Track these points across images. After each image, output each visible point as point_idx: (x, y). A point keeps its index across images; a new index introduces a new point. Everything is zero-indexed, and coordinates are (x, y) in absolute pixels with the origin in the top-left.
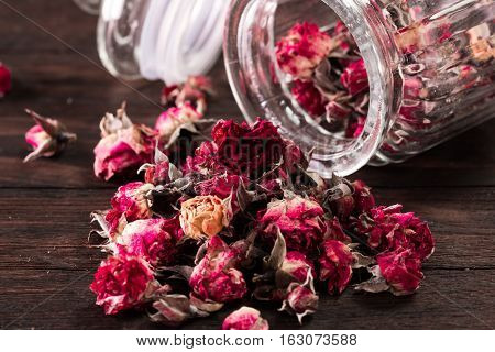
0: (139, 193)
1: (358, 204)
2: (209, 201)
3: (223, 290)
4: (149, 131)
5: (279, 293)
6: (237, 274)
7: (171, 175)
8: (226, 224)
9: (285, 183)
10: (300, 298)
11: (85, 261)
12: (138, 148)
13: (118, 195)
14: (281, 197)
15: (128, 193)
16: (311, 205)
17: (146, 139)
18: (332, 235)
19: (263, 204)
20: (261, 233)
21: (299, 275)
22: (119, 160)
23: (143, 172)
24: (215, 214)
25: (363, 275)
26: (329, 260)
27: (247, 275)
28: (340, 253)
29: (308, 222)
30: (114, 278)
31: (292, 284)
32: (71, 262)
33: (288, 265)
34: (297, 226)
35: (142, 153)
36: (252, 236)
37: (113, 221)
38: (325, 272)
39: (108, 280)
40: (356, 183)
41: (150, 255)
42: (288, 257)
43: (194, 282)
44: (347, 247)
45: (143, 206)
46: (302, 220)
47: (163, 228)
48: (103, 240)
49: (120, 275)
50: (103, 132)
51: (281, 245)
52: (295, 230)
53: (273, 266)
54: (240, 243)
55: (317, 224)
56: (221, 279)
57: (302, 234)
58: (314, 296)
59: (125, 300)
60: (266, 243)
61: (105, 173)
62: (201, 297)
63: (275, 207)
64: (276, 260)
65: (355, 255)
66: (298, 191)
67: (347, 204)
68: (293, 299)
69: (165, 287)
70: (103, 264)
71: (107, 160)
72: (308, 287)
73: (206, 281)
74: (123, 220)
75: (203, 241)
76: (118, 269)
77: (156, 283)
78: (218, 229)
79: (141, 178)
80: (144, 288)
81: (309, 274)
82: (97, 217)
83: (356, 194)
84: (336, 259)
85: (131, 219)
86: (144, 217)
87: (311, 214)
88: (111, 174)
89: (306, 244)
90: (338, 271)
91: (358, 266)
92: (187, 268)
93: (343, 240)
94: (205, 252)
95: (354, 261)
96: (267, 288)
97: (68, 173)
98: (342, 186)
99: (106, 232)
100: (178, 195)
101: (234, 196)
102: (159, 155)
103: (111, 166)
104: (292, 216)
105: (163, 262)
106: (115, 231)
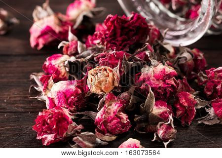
0: (61, 62)
1: (197, 65)
2: (105, 70)
3: (116, 128)
5: (151, 127)
6: (124, 116)
7: (79, 50)
8: (117, 84)
9: (152, 55)
10: (165, 132)
11: (27, 106)
12: (57, 29)
13: (47, 63)
14: (150, 65)
15: (54, 62)
16: (170, 70)
17: (62, 23)
18: (182, 88)
19: (137, 70)
21: (163, 117)
22: (46, 37)
23: (62, 47)
24: (109, 79)
25: (202, 113)
26: (181, 105)
27: (131, 117)
28: (188, 100)
29: (168, 81)
30: (48, 124)
31: (160, 123)
32: (19, 107)
33: (156, 110)
34: (161, 84)
35: (60, 32)
37: (44, 81)
38: (179, 113)
39: (44, 125)
40: (194, 51)
41: (69, 105)
42: (157, 105)
43: (98, 122)
44: (192, 96)
45: (63, 70)
46: (164, 81)
47: (78, 87)
49: (52, 122)
50: (35, 18)
51: (151, 98)
52: (160, 87)
53: (147, 112)
54: (125, 94)
55: (173, 83)
56: (115, 121)
57: (164, 89)
58: (174, 130)
60: (141, 95)
62: (103, 132)
63: (147, 71)
64: (149, 107)
65: (197, 100)
66: (161, 60)
67: (189, 65)
68: (161, 133)
69: (80, 127)
70: (40, 114)
71: (39, 37)
72: (170, 125)
73: (106, 122)
74: (51, 81)
75: (102, 96)
76: (50, 118)
77: (74, 124)
78: (112, 88)
79: (61, 51)
80: (66, 129)
81: (171, 118)
82: (33, 77)
83: (195, 58)
84: (186, 104)
85: (56, 80)
86: (64, 79)
87: (169, 76)
88: (41, 46)
90: (187, 112)
91: (199, 107)
92: (93, 113)
93: (189, 91)
94: (104, 103)
95: (197, 104)
96: (144, 125)
98: (186, 55)
99: (40, 88)
100: (83, 64)
101: (121, 65)
102: (71, 36)
103: (41, 41)
104: (157, 78)
105: (77, 110)
106: (46, 88)
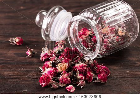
0: (49, 63)
1: (95, 65)
2: (63, 64)
3: (66, 82)
4: (52, 51)
5: (77, 82)
6: (69, 78)
7: (56, 59)
8: (67, 68)
9: (79, 61)
10: (81, 83)
11: (38, 77)
12: (49, 54)
13: (45, 63)
14: (78, 63)
15: (47, 63)
16: (84, 65)
18: (89, 71)
19: (74, 65)
20: (74, 70)
21: (81, 79)
22: (46, 57)
23: (50, 59)
24: (64, 66)
25: (95, 79)
26: (88, 76)
27: (71, 79)
28: (90, 74)
30: (44, 79)
31: (80, 80)
32: (35, 77)
33: (79, 77)
34: (81, 69)
35: (50, 55)
36: (72, 71)
37: (44, 68)
38: (87, 78)
39: (42, 80)
40: (94, 61)
41: (51, 75)
42: (79, 75)
43: (60, 80)
44: (92, 73)
45: (50, 65)
46: (82, 68)
47: (54, 70)
48: (42, 73)
49: (45, 79)
50: (42, 51)
51: (78, 73)
52: (81, 70)
53: (76, 77)
54: (70, 73)
55: (85, 68)
56: (65, 79)
57: (82, 70)
58: (85, 83)
59: (46, 83)
60: (75, 72)
61: (42, 60)
62: (62, 83)
63: (77, 65)
64: (77, 76)
65: (93, 75)
66: (82, 62)
67: (92, 65)
68: (80, 83)
69: (54, 81)
70: (41, 76)
71: (43, 57)
72: (83, 81)
73: (63, 80)
74: (46, 68)
75: (62, 72)
76: (44, 77)
77: (52, 80)
78: (65, 70)
79: (50, 60)
80: (50, 81)
81: (83, 78)
82: (41, 68)
83: (94, 63)
84: (89, 76)
85: (47, 68)
86: (50, 67)
87: (84, 66)
88: (44, 60)
89: (83, 73)
90: (90, 78)
91: (94, 77)
92: (59, 77)
93: (91, 72)
94: (62, 74)
95: (93, 76)
96: (75, 81)
97: (35, 60)
98: (91, 61)
99: (42, 71)
100: (57, 63)
101: (68, 63)
102: (53, 55)
103: (44, 58)
104: (80, 67)
105: (54, 76)
106: (44, 70)
